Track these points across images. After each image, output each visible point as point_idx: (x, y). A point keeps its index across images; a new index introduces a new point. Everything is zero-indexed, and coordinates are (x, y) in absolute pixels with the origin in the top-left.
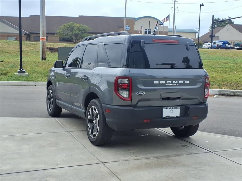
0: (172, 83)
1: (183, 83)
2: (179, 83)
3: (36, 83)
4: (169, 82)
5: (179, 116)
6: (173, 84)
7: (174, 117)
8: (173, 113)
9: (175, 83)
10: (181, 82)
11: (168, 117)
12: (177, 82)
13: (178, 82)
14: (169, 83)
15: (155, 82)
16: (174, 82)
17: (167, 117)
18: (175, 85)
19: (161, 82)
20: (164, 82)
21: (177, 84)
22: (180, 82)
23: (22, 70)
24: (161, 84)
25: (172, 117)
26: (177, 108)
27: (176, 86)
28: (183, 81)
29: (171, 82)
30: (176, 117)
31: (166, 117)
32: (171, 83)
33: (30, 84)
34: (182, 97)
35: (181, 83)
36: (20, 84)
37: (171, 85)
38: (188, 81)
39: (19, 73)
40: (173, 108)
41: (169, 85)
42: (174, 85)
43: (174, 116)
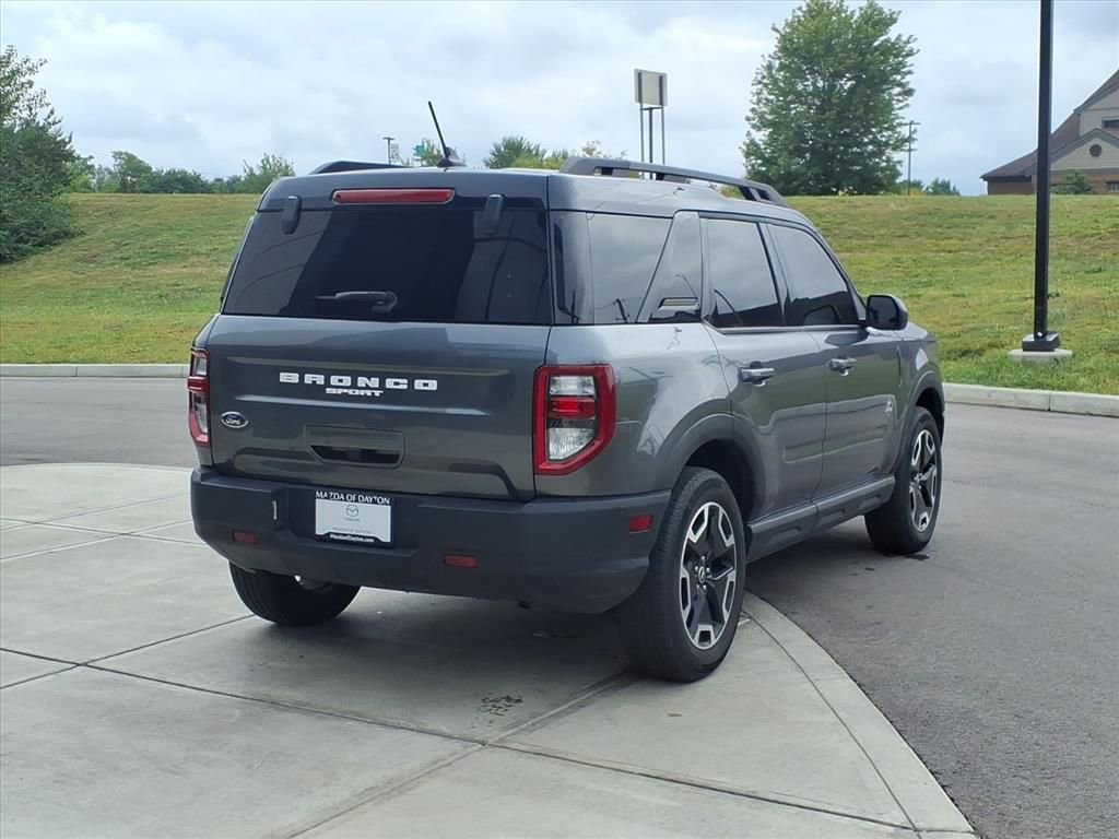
0: (354, 385)
1: (405, 387)
2: (387, 386)
3: (1056, 396)
4: (341, 381)
5: (388, 540)
6: (357, 392)
7: (361, 539)
8: (358, 520)
9: (367, 387)
10: (396, 384)
11: (336, 537)
12: (375, 382)
13: (382, 383)
14: (341, 384)
15: (284, 377)
16: (362, 381)
17: (332, 536)
18: (369, 393)
19: (308, 379)
20: (320, 380)
21: (377, 393)
22: (390, 383)
23: (1040, 334)
24: (308, 385)
25: (354, 539)
26: (374, 502)
27: (372, 399)
28: (406, 381)
29: (347, 380)
30: (372, 541)
31: (328, 534)
32: (349, 384)
33: (1027, 403)
34: (402, 454)
35: (397, 387)
36: (985, 397)
37: (350, 392)
38: (435, 382)
39: (1025, 350)
40: (357, 501)
41: (340, 391)
42: (362, 393)
43: (364, 537)
